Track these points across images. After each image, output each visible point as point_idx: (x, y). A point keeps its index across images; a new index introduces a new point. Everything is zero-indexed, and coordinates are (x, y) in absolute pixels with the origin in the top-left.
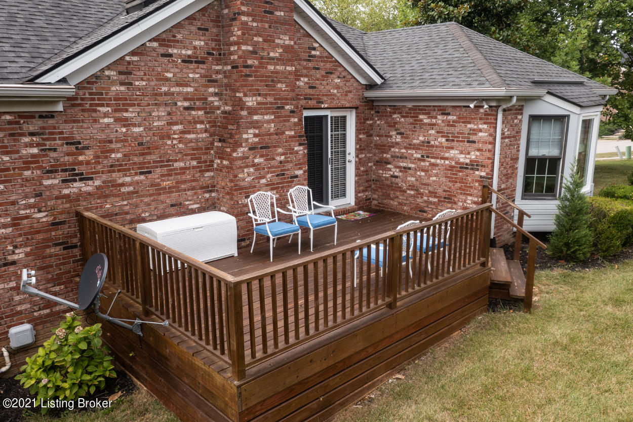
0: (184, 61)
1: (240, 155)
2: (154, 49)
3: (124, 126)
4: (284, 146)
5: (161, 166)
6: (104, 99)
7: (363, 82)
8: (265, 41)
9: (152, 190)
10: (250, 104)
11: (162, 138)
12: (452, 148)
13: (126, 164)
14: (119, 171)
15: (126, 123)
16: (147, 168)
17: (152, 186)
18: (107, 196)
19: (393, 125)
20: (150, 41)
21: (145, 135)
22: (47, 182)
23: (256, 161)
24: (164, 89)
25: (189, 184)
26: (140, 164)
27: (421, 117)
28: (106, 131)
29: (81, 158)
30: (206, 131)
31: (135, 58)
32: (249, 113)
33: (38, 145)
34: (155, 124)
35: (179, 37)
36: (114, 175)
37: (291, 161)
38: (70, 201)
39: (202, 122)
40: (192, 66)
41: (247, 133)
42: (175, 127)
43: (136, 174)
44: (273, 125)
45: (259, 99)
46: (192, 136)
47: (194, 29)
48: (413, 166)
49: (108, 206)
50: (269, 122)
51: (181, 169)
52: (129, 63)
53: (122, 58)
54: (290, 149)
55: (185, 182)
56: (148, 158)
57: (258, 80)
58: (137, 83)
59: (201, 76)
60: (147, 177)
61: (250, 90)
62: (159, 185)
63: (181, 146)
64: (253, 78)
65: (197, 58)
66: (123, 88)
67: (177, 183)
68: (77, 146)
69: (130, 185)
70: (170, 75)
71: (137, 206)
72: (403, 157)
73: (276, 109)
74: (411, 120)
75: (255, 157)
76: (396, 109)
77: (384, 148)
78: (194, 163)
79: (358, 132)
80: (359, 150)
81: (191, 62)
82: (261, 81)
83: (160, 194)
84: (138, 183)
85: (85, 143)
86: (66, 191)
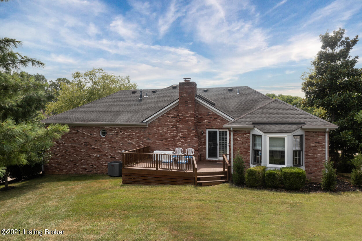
0: (171, 117)
1: (177, 139)
9: (163, 144)
11: (166, 133)
14: (156, 139)
15: (159, 130)
29: (150, 136)
32: (180, 129)
38: (148, 144)
41: (179, 134)
43: (160, 140)
45: (183, 126)
46: (173, 134)
49: (154, 146)
51: (169, 140)
52: (160, 118)
59: (175, 120)
60: (162, 141)
62: (164, 143)
65: (175, 116)
66: (158, 123)
67: (168, 143)
68: (149, 134)
69: (158, 142)
70: (168, 120)
71: (159, 147)
75: (181, 140)
81: (173, 117)
82: (184, 122)
84: (160, 142)
85: (151, 133)
86: (147, 142)
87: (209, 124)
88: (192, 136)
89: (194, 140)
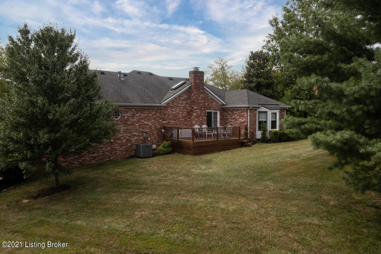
1: (193, 118)
2: (178, 98)
4: (201, 117)
5: (178, 120)
6: (169, 107)
7: (221, 104)
8: (198, 96)
10: (195, 108)
11: (178, 114)
12: (240, 118)
13: (172, 119)
15: (172, 111)
18: (168, 124)
19: (228, 114)
20: (178, 96)
21: (175, 113)
22: (160, 121)
24: (179, 105)
25: (182, 124)
26: (174, 119)
27: (234, 112)
28: (169, 112)
29: (165, 117)
30: (186, 113)
31: (175, 100)
32: (195, 110)
33: (160, 114)
34: (177, 111)
35: (182, 96)
36: (170, 120)
37: (203, 120)
38: (163, 124)
39: (185, 112)
40: (184, 101)
41: (194, 114)
42: (180, 112)
44: (199, 112)
47: (185, 94)
48: (233, 123)
51: (181, 120)
53: (173, 100)
54: (203, 118)
56: (176, 118)
58: (175, 104)
59: (186, 103)
60: (175, 121)
61: (195, 105)
63: (181, 116)
64: (196, 103)
65: (185, 99)
66: (172, 105)
68: (165, 115)
72: (230, 122)
73: (200, 109)
74: (232, 113)
75: (196, 119)
76: (229, 110)
77: (227, 119)
78: (183, 119)
79: (220, 115)
80: (221, 120)
87: (208, 106)
88: (203, 115)
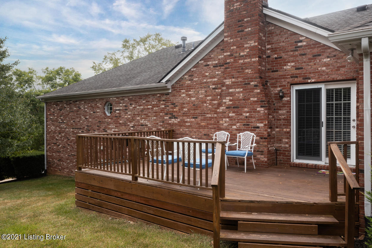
0: (214, 67)
1: (221, 111)
2: (202, 64)
3: (189, 97)
4: (249, 107)
5: (201, 116)
6: (183, 87)
8: (237, 47)
9: (197, 126)
10: (228, 83)
11: (203, 103)
13: (188, 113)
14: (186, 116)
15: (190, 96)
16: (196, 116)
17: (197, 124)
18: (181, 126)
20: (200, 60)
21: (196, 101)
22: (165, 118)
23: (230, 115)
24: (205, 80)
25: (213, 126)
26: (193, 114)
28: (183, 100)
29: (175, 110)
31: (195, 69)
32: (227, 88)
33: (164, 104)
34: (200, 96)
35: (212, 56)
36: (184, 117)
37: (254, 117)
38: (171, 126)
40: (217, 68)
41: (226, 99)
42: (208, 97)
43: (192, 118)
44: (242, 94)
45: (233, 80)
47: (219, 50)
49: (181, 130)
50: (239, 93)
52: (193, 71)
53: (190, 70)
54: (253, 109)
55: (211, 124)
56: (196, 111)
57: (233, 70)
58: (195, 79)
59: (222, 73)
60: (195, 120)
61: (228, 76)
62: (200, 124)
63: (210, 106)
64: (230, 69)
65: (220, 64)
66: (189, 82)
67: (207, 124)
68: (174, 105)
69: (189, 122)
70: (207, 74)
71: (191, 132)
73: (244, 85)
75: (230, 113)
78: (216, 115)
79: (357, 100)
81: (217, 66)
82: (235, 70)
83: (200, 128)
84: (192, 122)
85: (176, 104)
86: (170, 122)
87: (298, 72)
88: (254, 102)
89: (259, 112)
